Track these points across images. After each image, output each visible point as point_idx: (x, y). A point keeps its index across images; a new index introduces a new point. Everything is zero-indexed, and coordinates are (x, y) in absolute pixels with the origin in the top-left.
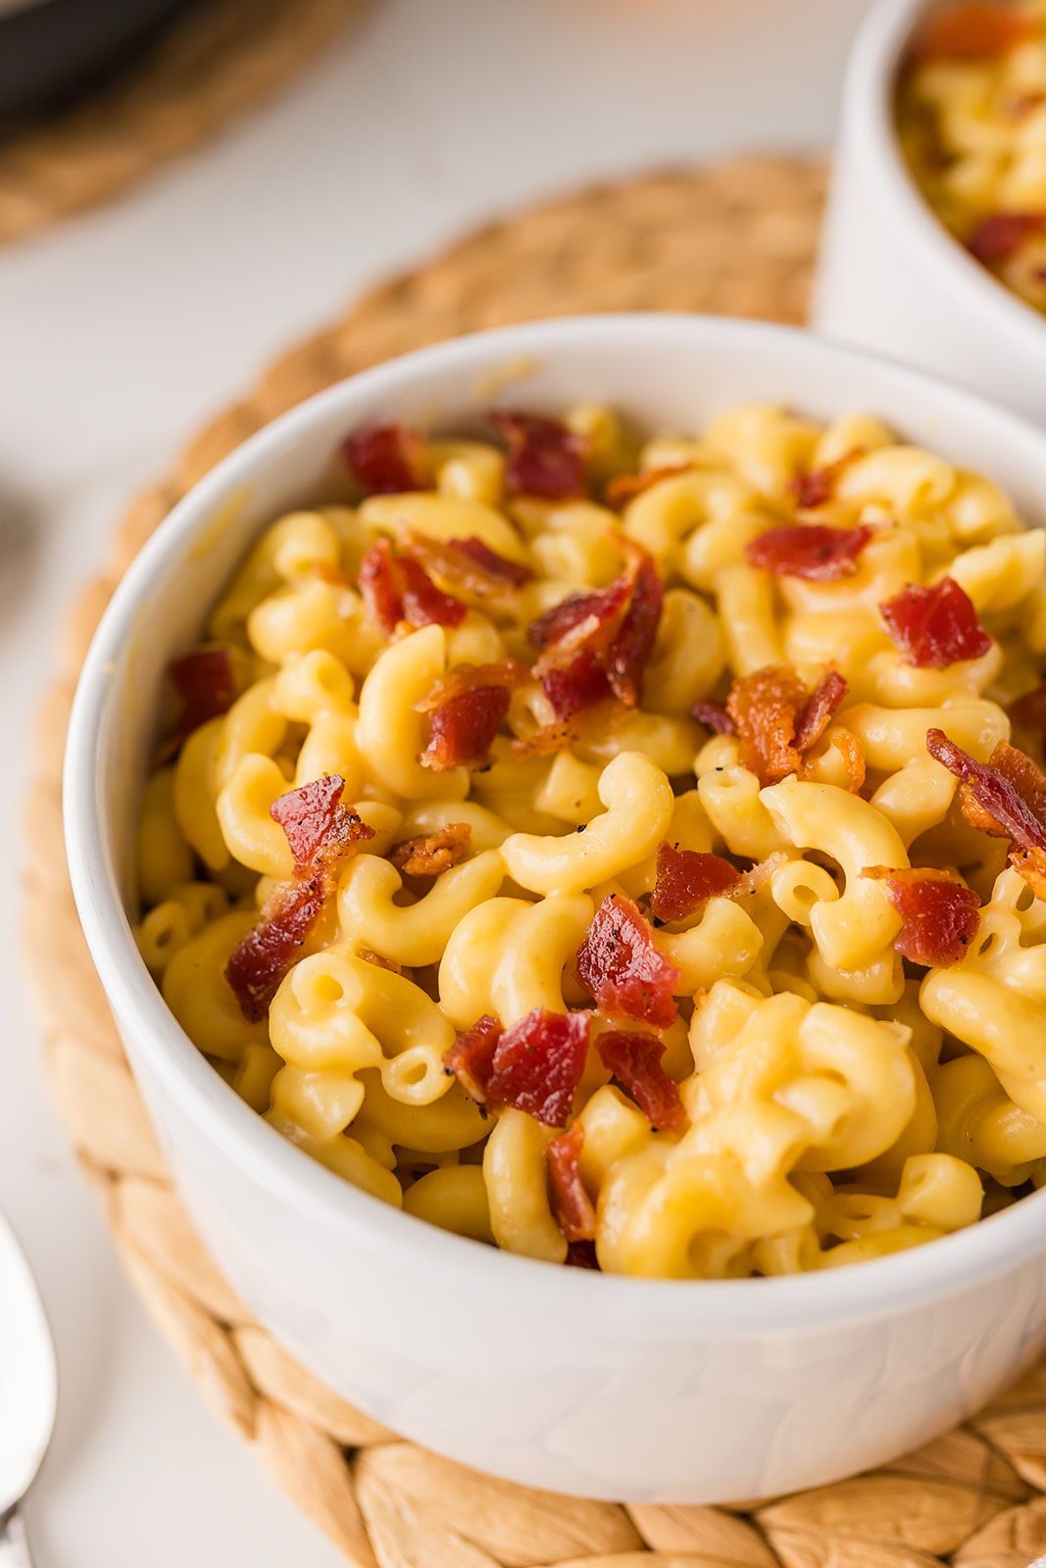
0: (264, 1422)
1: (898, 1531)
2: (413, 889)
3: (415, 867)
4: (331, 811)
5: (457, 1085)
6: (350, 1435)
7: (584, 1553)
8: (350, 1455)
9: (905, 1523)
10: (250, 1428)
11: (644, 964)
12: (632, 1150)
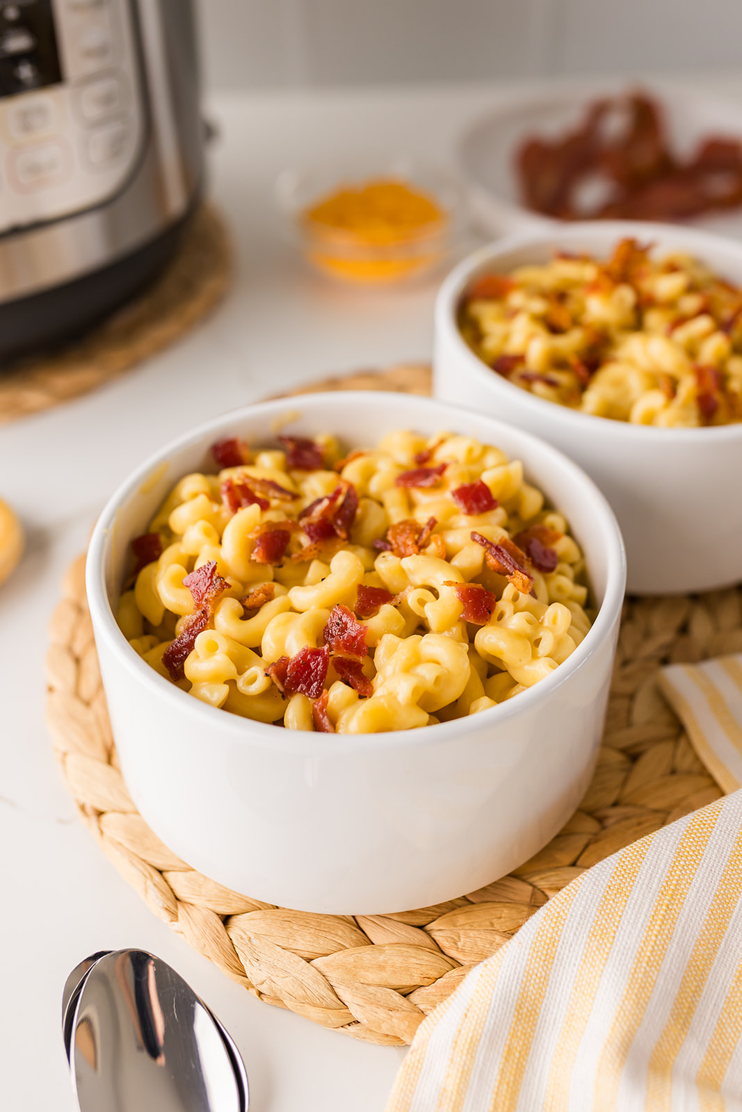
0: (181, 911)
1: (492, 924)
2: (249, 612)
3: (249, 603)
4: (211, 577)
5: (273, 684)
6: (226, 911)
7: (342, 948)
8: (226, 920)
9: (495, 921)
10: (174, 916)
11: (353, 628)
12: (349, 704)
